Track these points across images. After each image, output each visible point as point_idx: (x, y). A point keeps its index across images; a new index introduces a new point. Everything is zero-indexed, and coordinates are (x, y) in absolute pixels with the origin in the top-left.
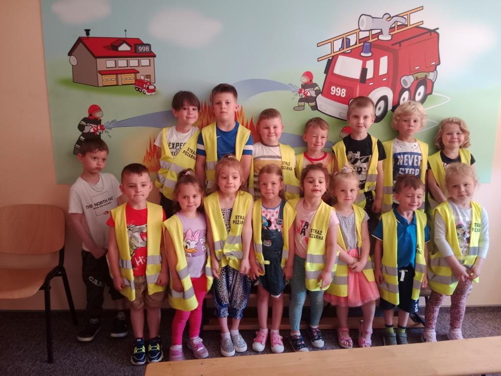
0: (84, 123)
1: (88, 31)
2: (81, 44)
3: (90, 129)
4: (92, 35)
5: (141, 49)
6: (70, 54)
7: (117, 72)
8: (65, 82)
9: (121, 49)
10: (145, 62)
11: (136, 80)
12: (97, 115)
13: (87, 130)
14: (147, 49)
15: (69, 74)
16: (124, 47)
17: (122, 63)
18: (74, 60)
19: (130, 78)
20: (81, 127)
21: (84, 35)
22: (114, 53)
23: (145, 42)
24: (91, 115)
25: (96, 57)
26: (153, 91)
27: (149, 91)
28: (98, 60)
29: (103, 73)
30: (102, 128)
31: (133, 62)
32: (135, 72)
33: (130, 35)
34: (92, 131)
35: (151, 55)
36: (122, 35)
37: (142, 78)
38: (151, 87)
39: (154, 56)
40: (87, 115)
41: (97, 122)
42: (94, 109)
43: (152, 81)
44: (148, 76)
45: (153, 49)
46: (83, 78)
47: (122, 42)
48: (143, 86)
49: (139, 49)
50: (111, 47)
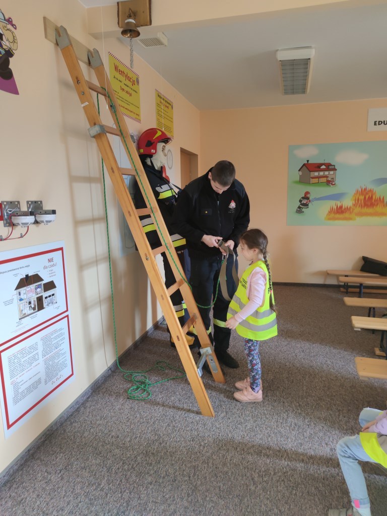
0: (302, 199)
1: (308, 161)
2: (304, 167)
3: (304, 201)
5: (330, 167)
6: (299, 171)
7: (319, 177)
8: (296, 182)
9: (322, 167)
10: (332, 172)
11: (327, 180)
12: (308, 196)
13: (302, 203)
14: (333, 167)
15: (298, 179)
16: (323, 167)
17: (321, 173)
18: (301, 173)
19: (324, 180)
20: (300, 201)
21: (306, 162)
22: (318, 169)
23: (333, 164)
24: (305, 196)
25: (310, 171)
26: (334, 185)
27: (332, 184)
28: (312, 173)
29: (313, 178)
30: (310, 201)
31: (327, 173)
32: (327, 177)
33: (326, 162)
34: (305, 202)
35: (335, 170)
36: (322, 162)
37: (330, 179)
38: (333, 183)
39: (336, 170)
40: (304, 196)
41: (308, 198)
42: (307, 193)
43: (334, 180)
44: (333, 178)
45: (336, 167)
46: (303, 180)
47: (322, 164)
48: (330, 183)
49: (329, 167)
50: (317, 167)
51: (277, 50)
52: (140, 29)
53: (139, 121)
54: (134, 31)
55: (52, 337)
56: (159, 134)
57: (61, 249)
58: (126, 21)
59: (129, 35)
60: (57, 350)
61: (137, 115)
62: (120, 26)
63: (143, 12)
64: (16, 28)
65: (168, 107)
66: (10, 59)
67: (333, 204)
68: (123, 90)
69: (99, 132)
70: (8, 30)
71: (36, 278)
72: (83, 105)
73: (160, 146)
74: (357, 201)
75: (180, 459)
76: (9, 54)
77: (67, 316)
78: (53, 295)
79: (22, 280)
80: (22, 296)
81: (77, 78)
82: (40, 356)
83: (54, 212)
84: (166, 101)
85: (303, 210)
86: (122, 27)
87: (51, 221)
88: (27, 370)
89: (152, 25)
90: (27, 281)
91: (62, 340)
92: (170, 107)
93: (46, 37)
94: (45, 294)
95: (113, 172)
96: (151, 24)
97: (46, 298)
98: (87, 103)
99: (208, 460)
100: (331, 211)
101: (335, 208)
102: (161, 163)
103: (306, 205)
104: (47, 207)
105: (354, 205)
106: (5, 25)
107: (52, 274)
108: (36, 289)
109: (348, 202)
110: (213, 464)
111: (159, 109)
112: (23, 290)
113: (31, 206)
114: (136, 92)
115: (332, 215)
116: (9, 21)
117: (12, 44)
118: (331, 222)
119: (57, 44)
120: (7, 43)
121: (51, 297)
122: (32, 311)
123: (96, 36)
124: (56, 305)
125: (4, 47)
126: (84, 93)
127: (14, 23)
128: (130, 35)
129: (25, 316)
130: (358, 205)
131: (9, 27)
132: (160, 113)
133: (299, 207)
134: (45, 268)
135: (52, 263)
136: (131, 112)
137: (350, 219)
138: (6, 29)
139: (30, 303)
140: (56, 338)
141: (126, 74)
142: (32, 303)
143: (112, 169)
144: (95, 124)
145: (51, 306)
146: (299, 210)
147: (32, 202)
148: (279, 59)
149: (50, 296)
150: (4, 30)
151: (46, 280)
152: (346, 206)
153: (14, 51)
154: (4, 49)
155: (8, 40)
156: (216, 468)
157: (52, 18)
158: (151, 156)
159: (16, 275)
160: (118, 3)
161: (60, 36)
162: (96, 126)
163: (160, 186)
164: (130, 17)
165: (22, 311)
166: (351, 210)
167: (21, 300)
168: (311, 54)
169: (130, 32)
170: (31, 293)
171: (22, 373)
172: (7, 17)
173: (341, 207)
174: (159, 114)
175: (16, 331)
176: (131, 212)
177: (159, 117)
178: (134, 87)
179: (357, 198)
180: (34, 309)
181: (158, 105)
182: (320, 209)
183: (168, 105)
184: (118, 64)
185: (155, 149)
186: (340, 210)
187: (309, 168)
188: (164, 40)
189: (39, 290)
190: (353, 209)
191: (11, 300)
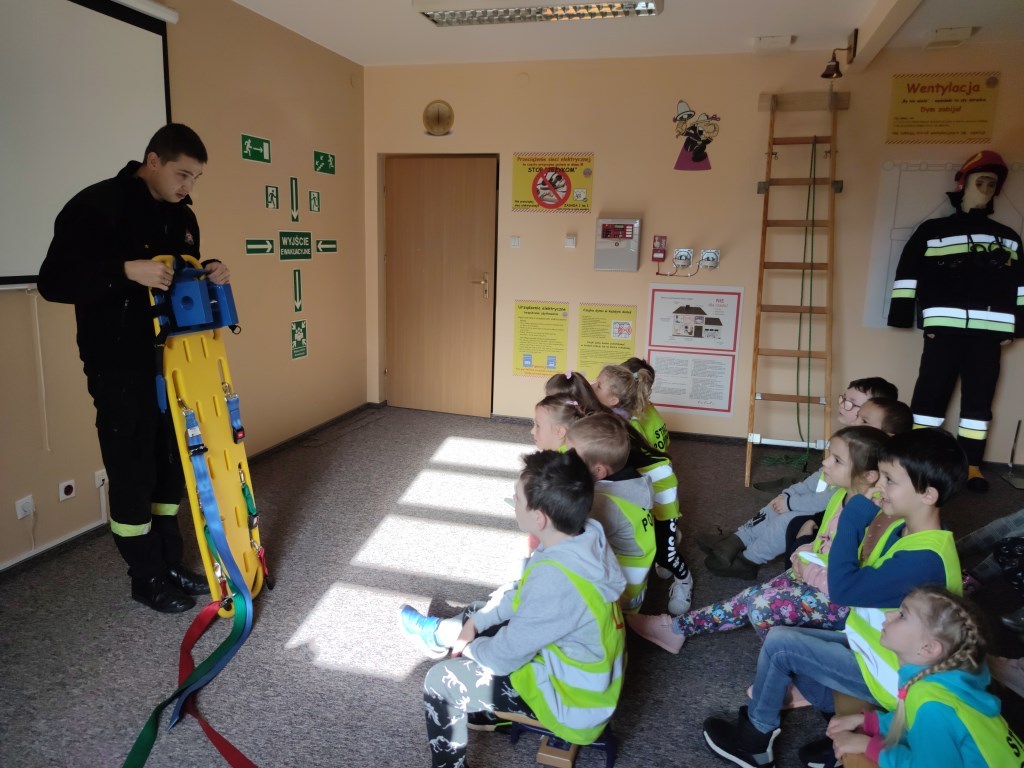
55: (707, 364)
56: (977, 159)
57: (739, 294)
60: (712, 378)
61: (976, 133)
64: (719, 120)
66: (707, 145)
68: (930, 109)
71: (698, 311)
73: (974, 178)
76: (707, 142)
77: (733, 356)
78: (717, 330)
79: (681, 308)
80: (679, 320)
82: (689, 373)
88: (672, 376)
90: (686, 310)
91: (719, 372)
93: (759, 110)
94: (705, 327)
97: (707, 330)
102: (974, 202)
106: (708, 122)
107: (720, 313)
108: (696, 319)
112: (681, 316)
117: (711, 134)
120: (707, 135)
121: (715, 331)
122: (688, 335)
124: (718, 340)
125: (703, 139)
127: (718, 117)
129: (679, 335)
131: (713, 122)
134: (710, 305)
135: (722, 304)
136: (951, 133)
138: (708, 125)
139: (686, 327)
140: (710, 367)
141: (945, 85)
142: (690, 328)
145: (711, 340)
149: (712, 330)
150: (705, 127)
151: (710, 314)
153: (712, 138)
155: (707, 132)
157: (771, 89)
159: (677, 303)
163: (940, 239)
165: (677, 330)
167: (677, 322)
170: (690, 320)
172: (711, 117)
178: (973, 96)
180: (690, 333)
184: (918, 81)
189: (698, 321)
191: (668, 319)
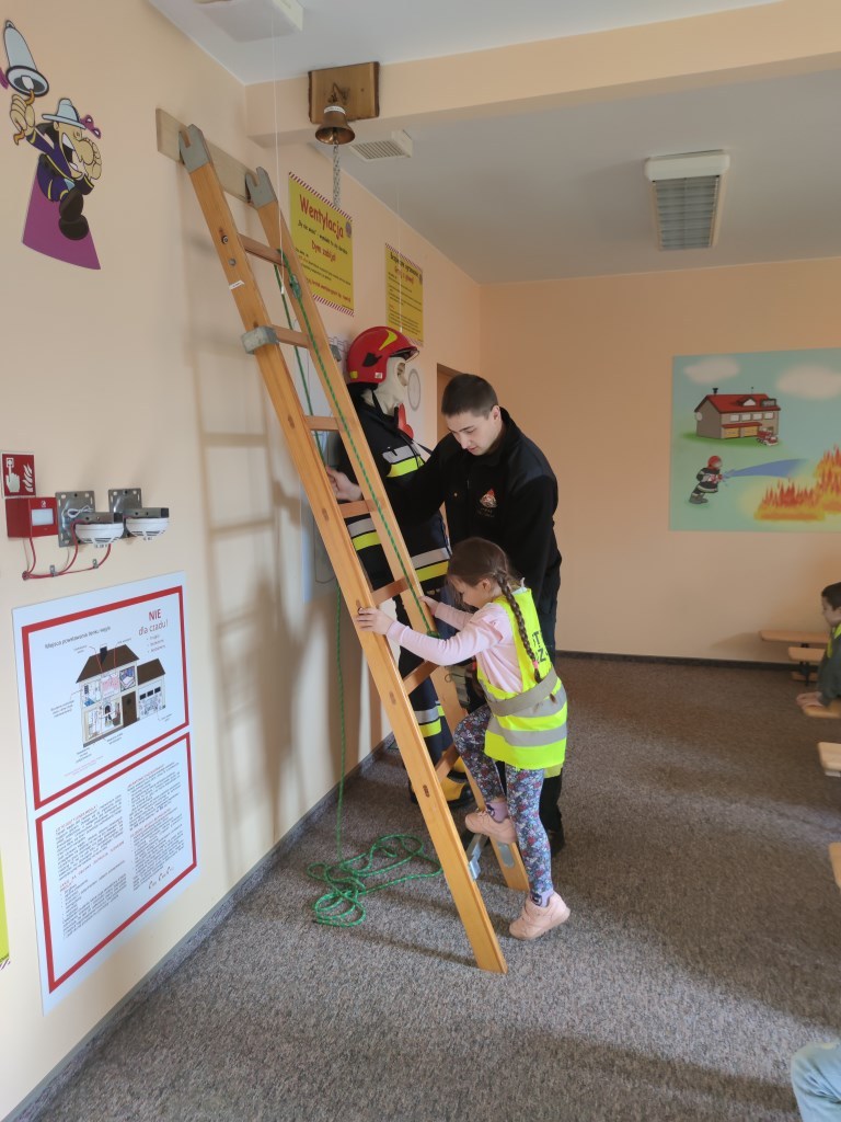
0: (702, 473)
1: (715, 390)
2: (708, 403)
3: (708, 478)
4: (719, 392)
5: (766, 403)
6: (697, 410)
7: (740, 425)
8: (689, 436)
9: (746, 404)
10: (769, 415)
11: (759, 432)
12: (717, 465)
13: (704, 480)
14: (772, 403)
15: (693, 428)
16: (750, 403)
17: (746, 417)
18: (699, 416)
19: (753, 431)
20: (699, 477)
21: (711, 393)
22: (739, 408)
23: (770, 397)
24: (710, 465)
25: (721, 413)
26: (775, 441)
27: (769, 440)
28: (723, 415)
29: (727, 427)
31: (757, 416)
32: (758, 424)
33: (756, 392)
35: (775, 408)
36: (749, 392)
37: (765, 430)
38: (773, 438)
39: (779, 409)
40: (706, 466)
41: (716, 471)
42: (714, 459)
43: (775, 431)
44: (771, 428)
45: (778, 404)
46: (706, 432)
47: (747, 397)
48: (765, 437)
49: (764, 403)
50: (737, 403)
51: (647, 160)
52: (353, 126)
53: (350, 311)
54: (343, 130)
55: (152, 783)
56: (392, 338)
57: (178, 590)
58: (326, 111)
59: (331, 138)
60: (161, 812)
61: (346, 298)
62: (313, 119)
63: (362, 90)
64: (99, 136)
65: (411, 280)
66: (84, 197)
67: (772, 484)
68: (318, 248)
69: (263, 342)
70: (84, 140)
71: (123, 655)
72: (232, 287)
73: (393, 364)
74: (826, 479)
75: (428, 1074)
76: (84, 187)
77: (187, 736)
78: (158, 690)
79: (92, 659)
80: (91, 696)
81: (221, 231)
82: (126, 825)
83: (164, 513)
84: (408, 268)
85: (706, 496)
86: (317, 123)
87: (157, 532)
88: (95, 858)
89: (380, 117)
90: (103, 662)
91: (173, 789)
92: (416, 279)
93: (160, 148)
94: (142, 690)
95: (292, 425)
96: (377, 114)
97: (143, 697)
98: (241, 282)
99: (490, 1078)
100: (769, 499)
101: (778, 492)
102: (396, 399)
103: (712, 486)
104: (150, 502)
105: (821, 486)
106: (78, 130)
107: (156, 646)
108: (122, 678)
109: (805, 480)
110: (501, 1088)
111: (393, 284)
112: (93, 682)
113: (118, 501)
114: (344, 251)
115: (772, 509)
116: (87, 122)
117: (89, 168)
118: (768, 523)
119: (182, 162)
120: (81, 167)
121: (154, 694)
122: (112, 727)
123: (263, 142)
124: (162, 713)
125: (74, 174)
126: (234, 262)
127: (96, 125)
128: (334, 139)
129: (97, 738)
130: (830, 488)
131: (87, 133)
132: (395, 292)
133: (697, 491)
134: (142, 631)
135: (156, 621)
136: (333, 292)
137: (811, 517)
138: (79, 138)
139: (108, 709)
140: (159, 786)
141: (325, 215)
142: (113, 708)
143: (290, 419)
144: (256, 325)
145: (153, 716)
146: (697, 498)
147: (119, 491)
148: (652, 179)
149: (150, 693)
150: (74, 141)
151: (144, 658)
152: (802, 488)
153: (92, 181)
154: (74, 179)
155: (81, 160)
156: (510, 1098)
157: (173, 109)
158: (374, 386)
159: (80, 650)
160: (310, 73)
161: (188, 145)
162: (258, 329)
163: (392, 450)
164: (333, 101)
165: (90, 726)
166: (814, 497)
167: (89, 703)
168: (722, 165)
169: (334, 131)
170: (110, 688)
171: (87, 864)
172: (82, 116)
173: (791, 491)
174: (392, 295)
175: (76, 772)
176: (329, 512)
177: (393, 302)
178: (340, 243)
179: (827, 472)
180: (116, 722)
181: (391, 276)
182: (744, 495)
183: (411, 275)
184: (307, 195)
185: (383, 370)
186: (789, 498)
187: (719, 405)
188: (406, 146)
189: (127, 680)
190: (819, 497)
191: (69, 705)
